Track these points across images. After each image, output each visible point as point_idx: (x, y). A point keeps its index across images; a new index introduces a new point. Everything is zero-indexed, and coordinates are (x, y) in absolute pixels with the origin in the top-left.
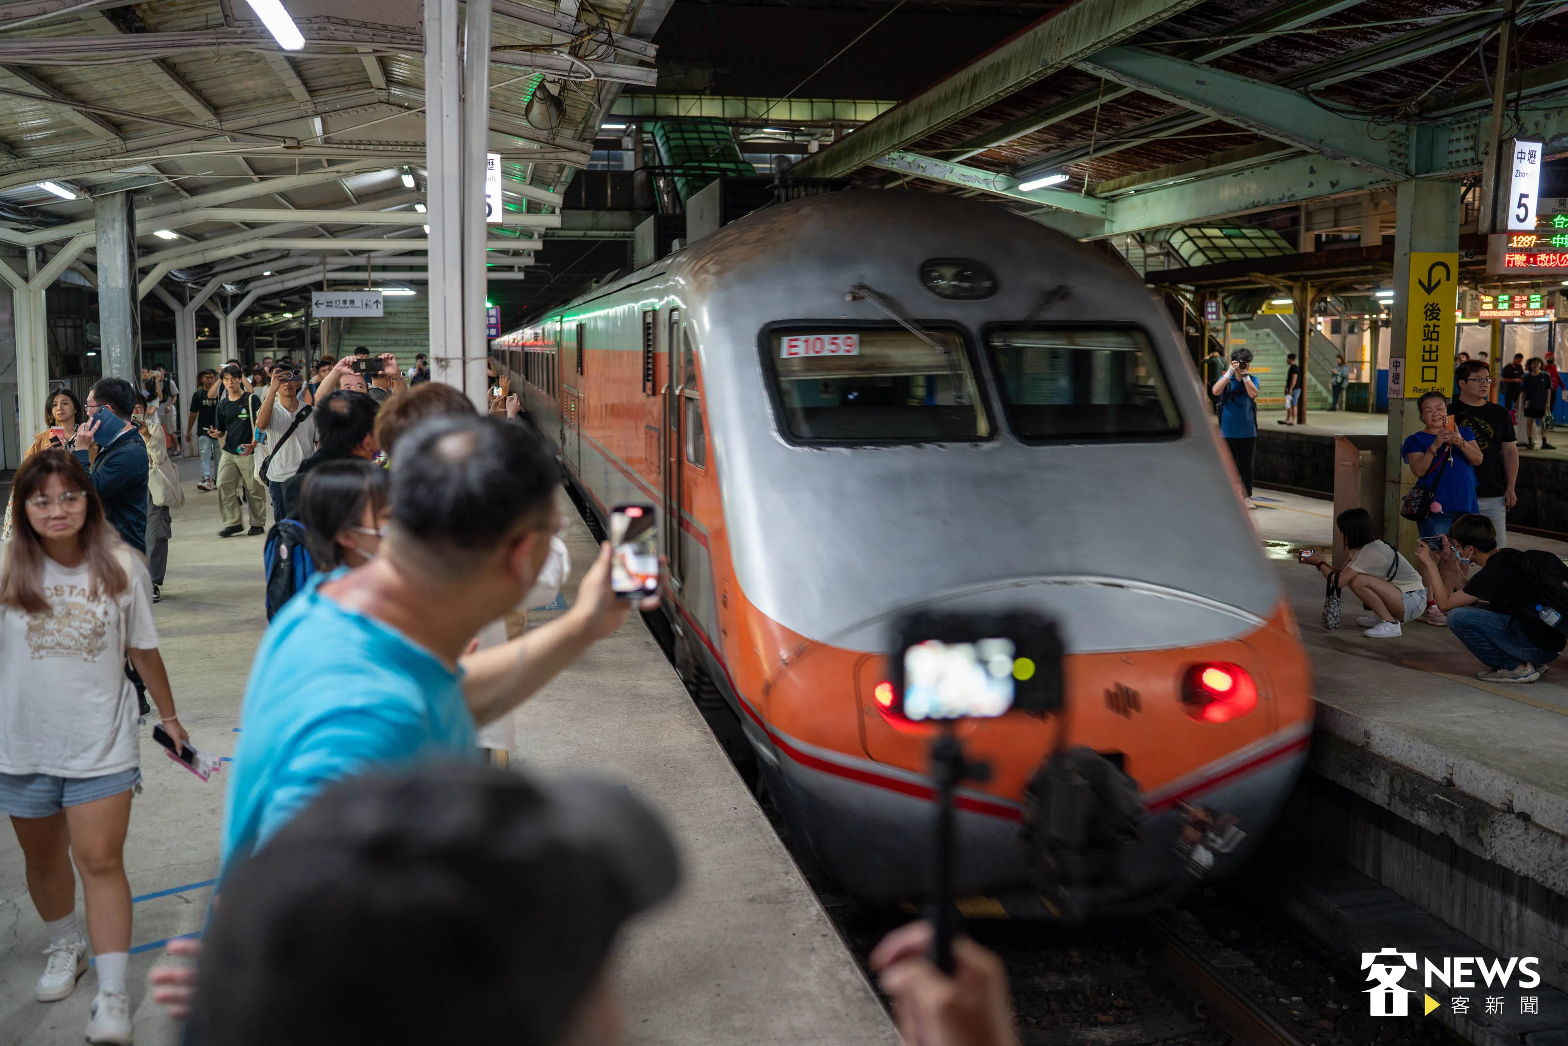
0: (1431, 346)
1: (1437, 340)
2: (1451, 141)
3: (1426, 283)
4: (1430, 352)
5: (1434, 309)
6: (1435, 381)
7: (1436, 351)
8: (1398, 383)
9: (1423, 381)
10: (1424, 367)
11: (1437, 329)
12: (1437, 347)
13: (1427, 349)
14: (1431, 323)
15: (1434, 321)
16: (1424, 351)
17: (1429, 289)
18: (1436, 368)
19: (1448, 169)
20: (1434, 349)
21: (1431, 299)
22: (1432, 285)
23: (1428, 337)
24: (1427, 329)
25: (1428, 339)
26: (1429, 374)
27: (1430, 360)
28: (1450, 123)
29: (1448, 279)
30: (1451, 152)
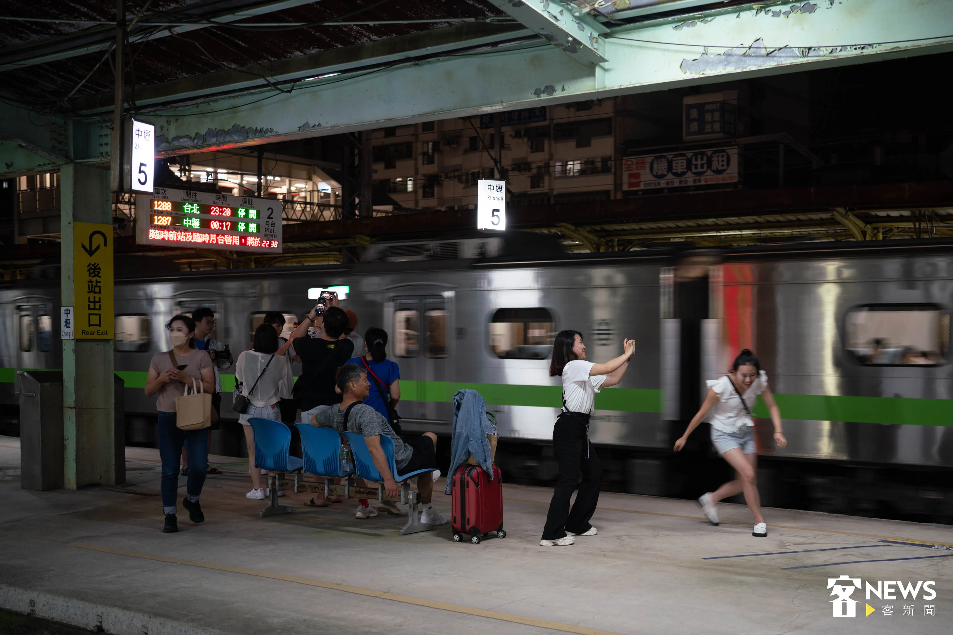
0: (94, 297)
1: (100, 293)
2: (101, 136)
3: (88, 247)
4: (95, 302)
5: (95, 268)
6: (100, 325)
7: (99, 302)
8: (69, 327)
9: (90, 325)
10: (90, 315)
11: (99, 284)
12: (100, 298)
13: (92, 300)
14: (94, 279)
15: (96, 278)
16: (90, 302)
17: (91, 252)
18: (100, 315)
19: (98, 157)
20: (97, 300)
21: (94, 259)
22: (93, 249)
23: (91, 290)
24: (90, 284)
25: (91, 292)
26: (95, 320)
27: (94, 309)
28: (99, 121)
29: (106, 245)
30: (101, 145)
